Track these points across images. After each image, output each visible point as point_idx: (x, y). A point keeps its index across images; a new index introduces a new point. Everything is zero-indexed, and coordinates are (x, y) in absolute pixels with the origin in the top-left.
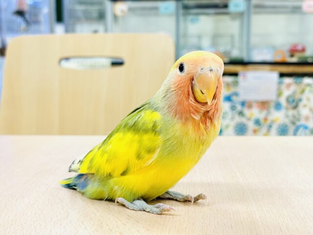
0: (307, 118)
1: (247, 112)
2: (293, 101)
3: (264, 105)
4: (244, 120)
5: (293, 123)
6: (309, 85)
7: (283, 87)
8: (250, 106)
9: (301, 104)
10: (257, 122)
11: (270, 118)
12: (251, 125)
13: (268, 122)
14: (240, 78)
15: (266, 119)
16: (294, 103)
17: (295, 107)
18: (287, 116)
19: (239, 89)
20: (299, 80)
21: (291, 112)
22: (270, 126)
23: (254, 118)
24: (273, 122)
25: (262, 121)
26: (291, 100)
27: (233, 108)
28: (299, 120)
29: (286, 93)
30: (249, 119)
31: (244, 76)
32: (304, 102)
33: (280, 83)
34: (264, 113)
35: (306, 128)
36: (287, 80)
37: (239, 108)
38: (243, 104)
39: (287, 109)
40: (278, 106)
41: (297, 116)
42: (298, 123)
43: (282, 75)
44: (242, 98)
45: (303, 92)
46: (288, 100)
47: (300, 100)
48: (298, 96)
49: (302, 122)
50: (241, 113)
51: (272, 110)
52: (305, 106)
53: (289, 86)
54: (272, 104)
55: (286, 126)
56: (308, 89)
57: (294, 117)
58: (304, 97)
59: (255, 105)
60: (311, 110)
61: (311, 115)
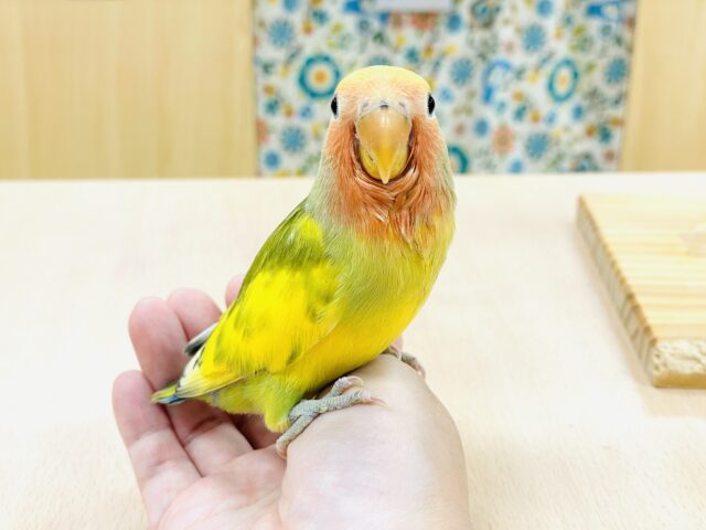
0: (510, 47)
1: (391, 34)
2: (484, 10)
3: (424, 19)
4: (384, 51)
5: (482, 56)
8: (398, 22)
9: (500, 18)
10: (412, 55)
11: (438, 46)
13: (434, 56)
15: (429, 50)
16: (485, 15)
17: (488, 24)
18: (471, 43)
21: (479, 35)
22: (437, 64)
23: (405, 46)
24: (443, 54)
25: (422, 56)
26: (479, 8)
27: (363, 26)
28: (494, 52)
30: (396, 50)
32: (506, 13)
34: (427, 36)
35: (506, 66)
37: (376, 25)
38: (384, 17)
39: (471, 27)
40: (454, 22)
41: (491, 42)
42: (493, 58)
44: (381, 5)
46: (473, 10)
47: (498, 10)
49: (501, 55)
50: (379, 37)
51: (442, 29)
52: (507, 22)
54: (443, 19)
55: (468, 62)
57: (485, 43)
58: (505, 3)
59: (406, 19)
60: (518, 30)
61: (518, 41)
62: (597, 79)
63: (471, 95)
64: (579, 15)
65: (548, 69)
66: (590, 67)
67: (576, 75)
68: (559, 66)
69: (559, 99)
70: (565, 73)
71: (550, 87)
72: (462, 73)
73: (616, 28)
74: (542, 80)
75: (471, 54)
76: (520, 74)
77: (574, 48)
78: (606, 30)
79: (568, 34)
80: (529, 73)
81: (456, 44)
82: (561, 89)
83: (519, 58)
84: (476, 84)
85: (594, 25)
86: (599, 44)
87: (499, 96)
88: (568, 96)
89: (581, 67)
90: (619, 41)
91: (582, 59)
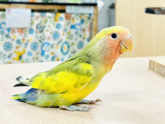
0: (49, 38)
1: (11, 35)
2: (40, 27)
3: (22, 30)
4: (9, 40)
5: (41, 41)
6: (49, 17)
7: (34, 18)
8: (13, 31)
9: (45, 29)
10: (18, 42)
11: (26, 39)
12: (14, 44)
13: (25, 42)
14: (6, 13)
15: (24, 40)
16: (41, 29)
17: (41, 32)
18: (37, 37)
19: (6, 20)
20: (43, 14)
21: (39, 35)
22: (26, 44)
23: (16, 39)
24: (28, 41)
25: (21, 41)
26: (39, 26)
27: (2, 33)
28: (44, 40)
29: (36, 22)
30: (13, 40)
31: (9, 11)
32: (47, 28)
33: (32, 16)
34: (23, 35)
35: (48, 44)
36: (36, 14)
37: (6, 32)
38: (9, 30)
39: (36, 32)
40: (31, 31)
41: (43, 37)
42: (44, 42)
43: (33, 11)
44: (8, 26)
45: (46, 22)
46: (37, 27)
47: (44, 27)
48: (43, 24)
49: (46, 41)
50: (7, 36)
51: (28, 33)
52: (47, 31)
53: (37, 18)
54: (28, 30)
55: (36, 43)
56: (49, 20)
57: (41, 37)
58: (47, 25)
59: (16, 30)
60: (51, 33)
61: (51, 36)
62: (75, 47)
63: (38, 53)
64: (68, 28)
65: (61, 45)
66: (73, 44)
67: (69, 47)
68: (64, 44)
69: (65, 54)
70: (66, 46)
71: (62, 50)
72: (34, 47)
73: (80, 32)
74: (59, 48)
75: (37, 40)
76: (52, 46)
77: (67, 38)
78: (76, 33)
79: (66, 34)
80: (55, 46)
81: (32, 38)
82: (65, 51)
83: (52, 42)
84: (39, 50)
85: (73, 31)
86: (75, 37)
87: (46, 53)
88: (67, 53)
89: (70, 44)
90: (80, 36)
91: (70, 42)
